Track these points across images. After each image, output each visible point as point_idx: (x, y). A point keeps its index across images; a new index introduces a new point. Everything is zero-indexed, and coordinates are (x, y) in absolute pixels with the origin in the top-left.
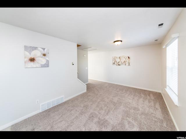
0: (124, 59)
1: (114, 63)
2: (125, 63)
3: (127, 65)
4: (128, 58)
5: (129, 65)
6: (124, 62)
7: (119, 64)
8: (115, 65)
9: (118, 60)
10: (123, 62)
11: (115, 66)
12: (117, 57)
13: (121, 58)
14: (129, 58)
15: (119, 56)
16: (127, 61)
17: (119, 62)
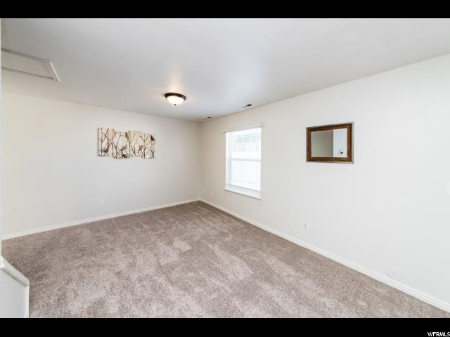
0: (140, 139)
1: (106, 151)
2: (143, 150)
3: (148, 156)
4: (149, 139)
5: (153, 156)
6: (140, 149)
7: (124, 153)
8: (111, 158)
9: (121, 142)
10: (137, 148)
11: (108, 160)
12: (115, 130)
13: (131, 137)
14: (152, 139)
15: (124, 131)
16: (149, 146)
17: (124, 148)
